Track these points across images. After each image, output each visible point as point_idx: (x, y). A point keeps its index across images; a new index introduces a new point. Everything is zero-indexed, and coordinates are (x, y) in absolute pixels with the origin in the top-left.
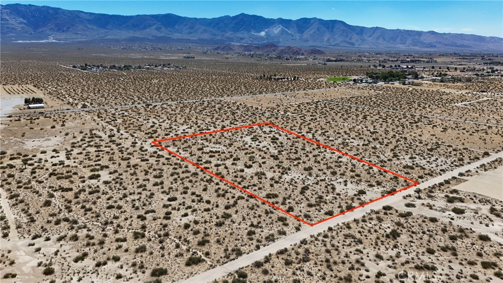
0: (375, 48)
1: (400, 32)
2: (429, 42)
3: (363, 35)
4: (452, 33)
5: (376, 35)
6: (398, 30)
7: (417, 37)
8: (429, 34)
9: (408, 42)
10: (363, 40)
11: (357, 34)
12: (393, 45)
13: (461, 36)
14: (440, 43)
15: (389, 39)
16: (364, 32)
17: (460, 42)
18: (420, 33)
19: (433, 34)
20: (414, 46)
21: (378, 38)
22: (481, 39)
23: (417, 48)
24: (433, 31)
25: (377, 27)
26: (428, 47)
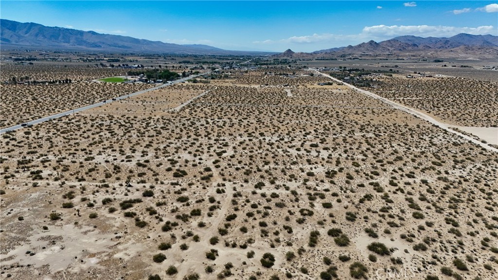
0: (38, 46)
1: (60, 30)
2: (93, 42)
3: (16, 31)
4: (110, 34)
5: (32, 31)
6: (56, 27)
7: (79, 36)
8: (90, 34)
9: (71, 41)
10: (19, 37)
11: (10, 29)
12: (56, 44)
13: (119, 37)
14: (103, 43)
15: (51, 37)
16: (17, 28)
17: (121, 43)
18: (81, 33)
19: (94, 34)
20: (79, 45)
21: (37, 35)
22: (136, 41)
23: (84, 47)
24: (93, 32)
25: (32, 23)
26: (93, 47)
